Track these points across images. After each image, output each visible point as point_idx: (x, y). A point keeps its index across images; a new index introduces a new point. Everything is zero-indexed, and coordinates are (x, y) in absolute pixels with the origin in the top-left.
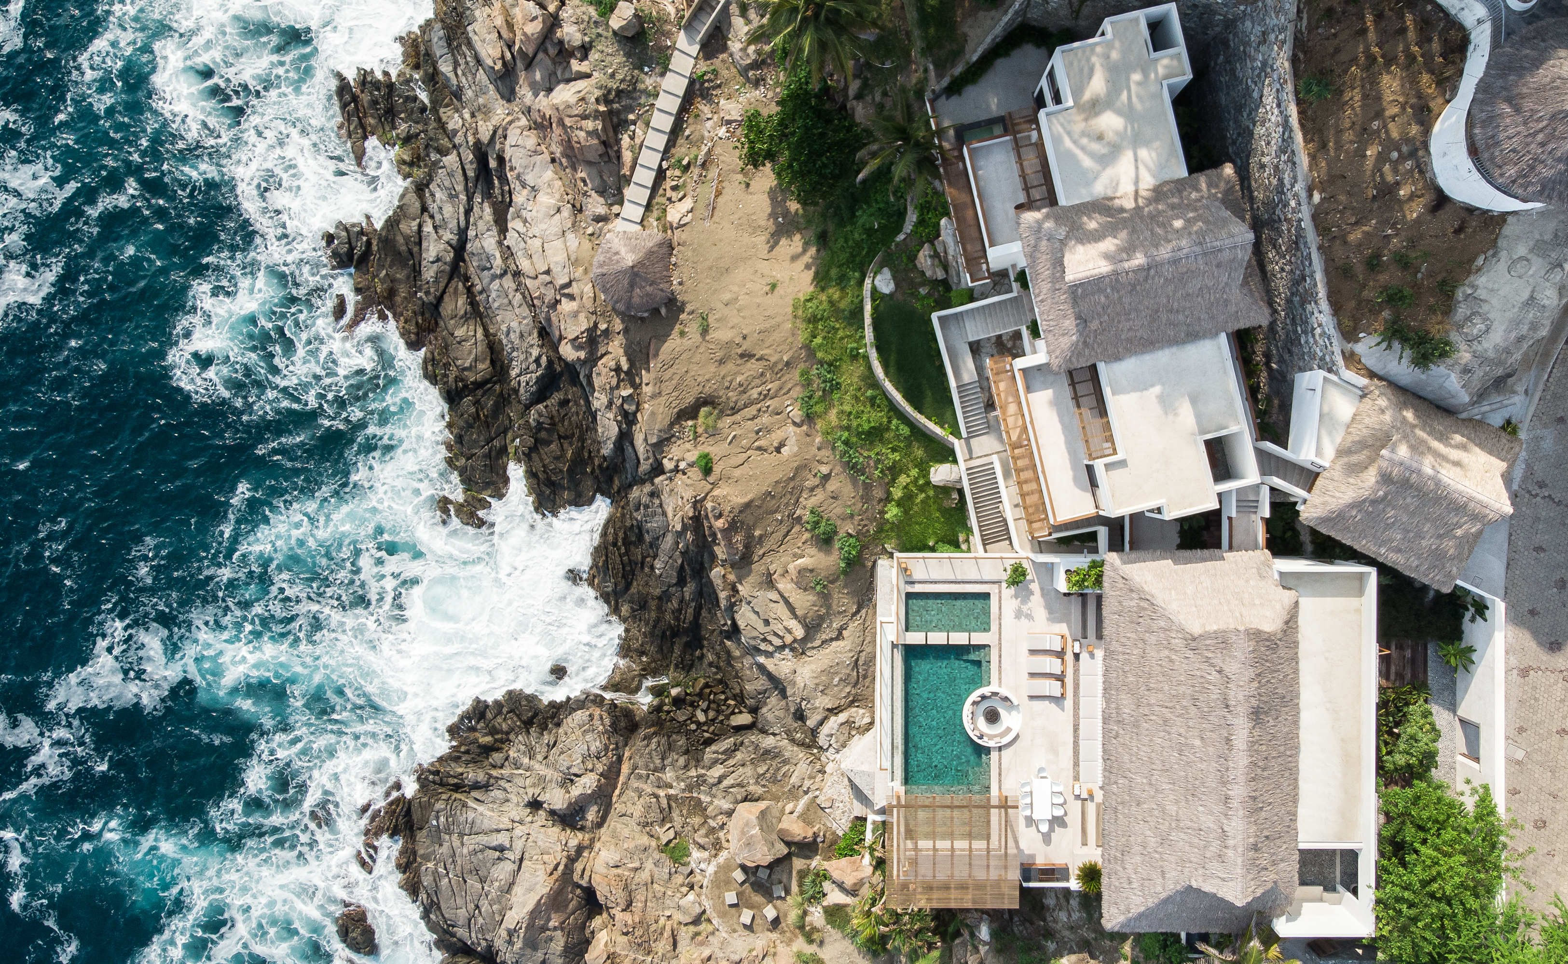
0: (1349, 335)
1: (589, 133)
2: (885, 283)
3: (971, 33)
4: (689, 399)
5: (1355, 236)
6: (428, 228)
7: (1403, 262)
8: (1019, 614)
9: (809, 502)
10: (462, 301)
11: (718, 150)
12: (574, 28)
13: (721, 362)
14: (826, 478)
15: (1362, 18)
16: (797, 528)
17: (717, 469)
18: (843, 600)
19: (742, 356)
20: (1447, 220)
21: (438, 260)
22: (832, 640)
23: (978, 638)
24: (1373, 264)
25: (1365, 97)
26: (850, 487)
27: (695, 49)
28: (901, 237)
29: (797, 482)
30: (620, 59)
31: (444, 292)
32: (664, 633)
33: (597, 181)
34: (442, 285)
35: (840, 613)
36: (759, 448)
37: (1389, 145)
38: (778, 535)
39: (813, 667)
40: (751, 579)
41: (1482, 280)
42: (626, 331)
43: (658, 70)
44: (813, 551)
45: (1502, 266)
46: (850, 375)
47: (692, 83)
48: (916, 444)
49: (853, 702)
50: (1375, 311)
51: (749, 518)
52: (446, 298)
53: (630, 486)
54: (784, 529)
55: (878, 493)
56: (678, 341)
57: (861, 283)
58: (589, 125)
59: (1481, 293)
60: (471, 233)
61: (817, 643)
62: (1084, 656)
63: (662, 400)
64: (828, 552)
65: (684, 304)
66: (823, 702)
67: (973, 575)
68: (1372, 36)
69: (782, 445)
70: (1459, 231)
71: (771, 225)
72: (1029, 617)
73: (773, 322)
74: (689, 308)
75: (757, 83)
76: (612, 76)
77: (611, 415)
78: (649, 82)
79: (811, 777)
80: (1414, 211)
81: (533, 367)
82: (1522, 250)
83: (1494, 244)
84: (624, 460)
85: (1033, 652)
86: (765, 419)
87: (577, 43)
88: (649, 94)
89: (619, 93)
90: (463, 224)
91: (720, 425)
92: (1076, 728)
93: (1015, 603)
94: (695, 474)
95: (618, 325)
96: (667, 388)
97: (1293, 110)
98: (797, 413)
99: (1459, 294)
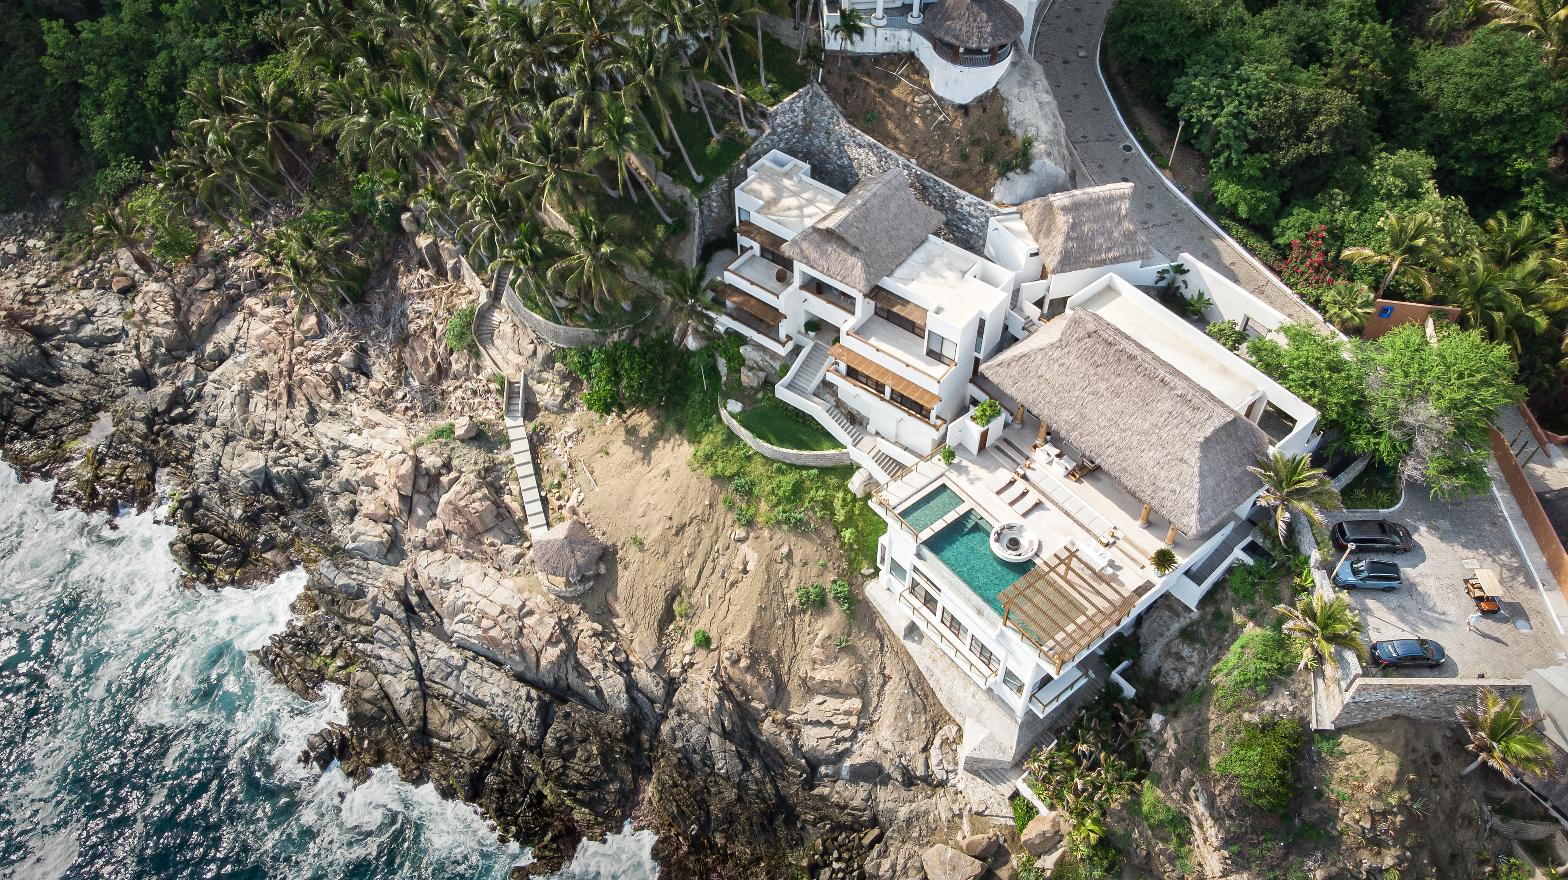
0: (988, 196)
1: (481, 500)
2: (735, 406)
3: (683, 257)
4: (660, 606)
5: (946, 157)
6: (387, 679)
7: (976, 142)
8: (971, 482)
9: (791, 587)
10: (443, 710)
11: (574, 454)
12: (433, 457)
13: (666, 553)
14: (789, 555)
15: (861, 81)
16: (797, 620)
17: (713, 634)
18: (866, 645)
19: (677, 534)
20: (976, 113)
21: (408, 691)
22: (883, 686)
23: (962, 510)
24: (965, 157)
25: (893, 106)
26: (809, 544)
27: (520, 421)
28: (724, 379)
29: (773, 581)
30: (475, 452)
31: (425, 712)
32: (762, 824)
33: (503, 537)
34: (421, 709)
35: (871, 657)
36: (733, 585)
37: (921, 111)
38: (789, 639)
39: (887, 723)
40: (794, 701)
41: (1014, 114)
42: (584, 608)
43: (504, 446)
44: (820, 622)
45: (1015, 101)
46: (757, 469)
47: (531, 441)
48: (827, 479)
49: (934, 727)
50: (985, 171)
51: (760, 645)
52: (429, 715)
53: (657, 730)
54: (789, 631)
55: (830, 533)
56: (627, 573)
57: (720, 419)
58: (478, 494)
59: (1019, 118)
60: (423, 661)
61: (875, 699)
62: (1029, 473)
63: (641, 627)
64: (829, 612)
65: (614, 545)
66: (914, 747)
67: (926, 481)
68: (873, 83)
69: (745, 564)
70: (984, 110)
71: (639, 454)
72: (979, 479)
73: (682, 490)
74: (619, 544)
75: (573, 409)
76: (476, 463)
77: (611, 673)
78: (502, 457)
79: (954, 802)
80: (959, 124)
81: (528, 704)
82: (1016, 91)
83: (1003, 99)
84: (641, 708)
85: (999, 493)
86: (722, 561)
87: (440, 463)
88: (506, 464)
89: (487, 470)
90: (413, 659)
91: (693, 600)
92: (1067, 514)
93: (963, 478)
94: (700, 656)
95: (575, 608)
96: (639, 616)
97: (869, 139)
98: (741, 533)
99: (1011, 128)
